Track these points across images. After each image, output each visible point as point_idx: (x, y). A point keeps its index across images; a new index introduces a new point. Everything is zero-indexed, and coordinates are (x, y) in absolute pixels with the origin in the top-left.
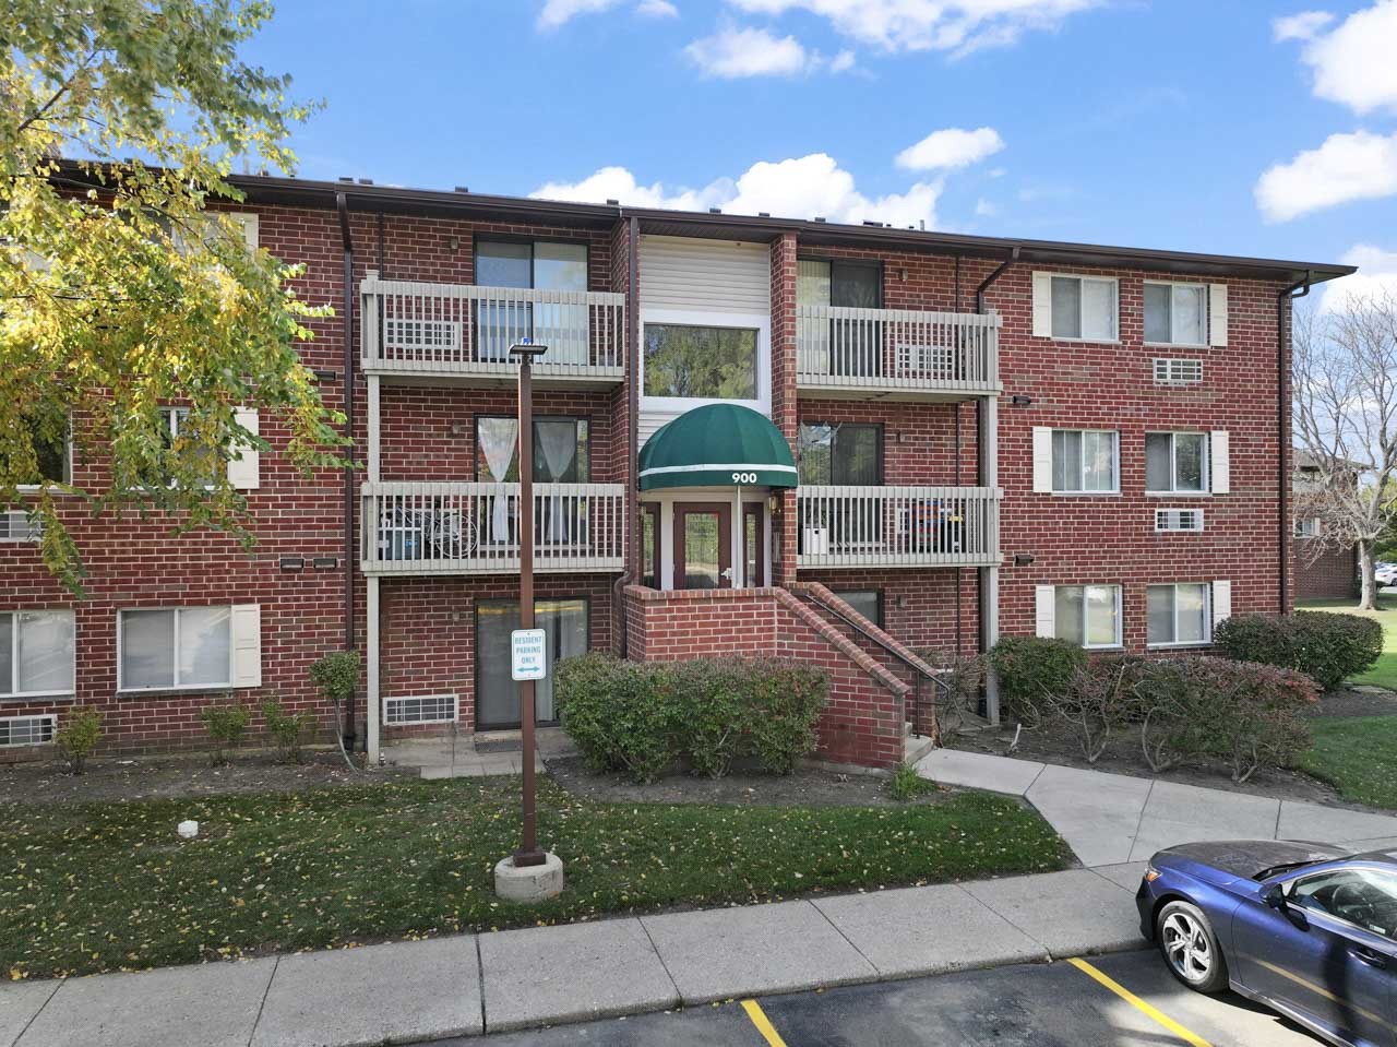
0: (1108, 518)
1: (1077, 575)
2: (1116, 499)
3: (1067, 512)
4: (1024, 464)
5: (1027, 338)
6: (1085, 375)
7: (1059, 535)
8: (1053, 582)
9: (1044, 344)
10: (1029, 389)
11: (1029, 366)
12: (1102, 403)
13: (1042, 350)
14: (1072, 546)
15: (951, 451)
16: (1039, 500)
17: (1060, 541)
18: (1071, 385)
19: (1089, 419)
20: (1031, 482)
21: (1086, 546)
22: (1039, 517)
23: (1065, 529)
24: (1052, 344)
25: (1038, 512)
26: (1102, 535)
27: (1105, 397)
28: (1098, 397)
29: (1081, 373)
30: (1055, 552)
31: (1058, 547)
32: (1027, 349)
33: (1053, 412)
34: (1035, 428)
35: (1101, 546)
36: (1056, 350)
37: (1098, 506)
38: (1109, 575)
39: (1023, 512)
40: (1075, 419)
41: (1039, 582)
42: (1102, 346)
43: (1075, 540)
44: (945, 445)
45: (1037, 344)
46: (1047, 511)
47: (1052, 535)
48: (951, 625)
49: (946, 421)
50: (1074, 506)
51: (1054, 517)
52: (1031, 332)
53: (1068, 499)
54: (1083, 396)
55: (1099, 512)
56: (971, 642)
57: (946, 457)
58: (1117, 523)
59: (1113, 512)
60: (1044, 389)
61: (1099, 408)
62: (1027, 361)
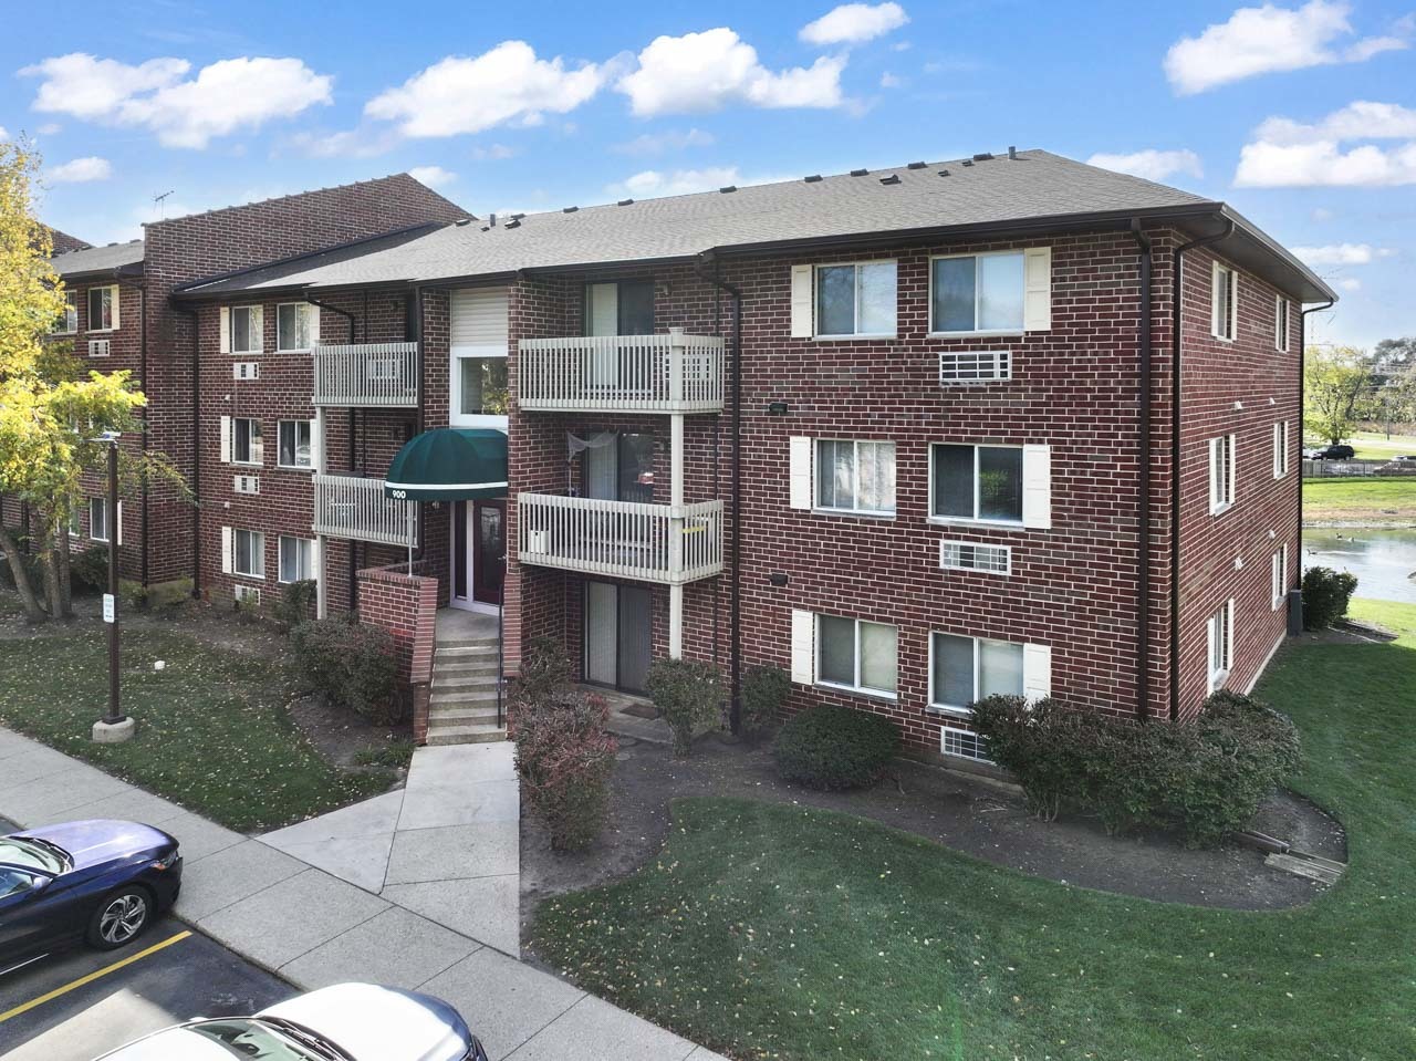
0: (878, 544)
1: (839, 606)
2: (888, 524)
3: (829, 532)
4: (781, 477)
5: (787, 339)
6: (851, 377)
7: (819, 558)
8: (811, 609)
9: (804, 345)
10: (788, 395)
11: (789, 371)
12: (871, 409)
13: (802, 351)
14: (834, 572)
15: (710, 460)
16: (797, 516)
17: (820, 564)
18: (836, 389)
19: (856, 429)
20: (788, 496)
21: (851, 574)
22: (798, 536)
23: (827, 552)
24: (814, 344)
25: (796, 529)
26: (870, 563)
27: (876, 402)
28: (867, 402)
29: (847, 376)
30: (815, 576)
31: (818, 570)
32: (786, 352)
33: (814, 421)
34: (792, 439)
35: (869, 576)
36: (818, 351)
37: (865, 529)
38: (878, 611)
39: (780, 528)
40: (839, 428)
41: (797, 606)
42: (873, 343)
43: (837, 566)
44: (705, 454)
45: (798, 345)
46: (806, 530)
47: (811, 556)
48: (708, 634)
49: (706, 430)
50: (838, 526)
51: (814, 538)
52: (789, 333)
53: (830, 519)
54: (849, 402)
55: (867, 536)
56: (727, 655)
57: (705, 466)
58: (889, 552)
59: (884, 538)
60: (804, 395)
61: (869, 416)
62: (786, 364)
